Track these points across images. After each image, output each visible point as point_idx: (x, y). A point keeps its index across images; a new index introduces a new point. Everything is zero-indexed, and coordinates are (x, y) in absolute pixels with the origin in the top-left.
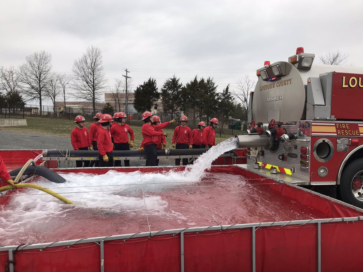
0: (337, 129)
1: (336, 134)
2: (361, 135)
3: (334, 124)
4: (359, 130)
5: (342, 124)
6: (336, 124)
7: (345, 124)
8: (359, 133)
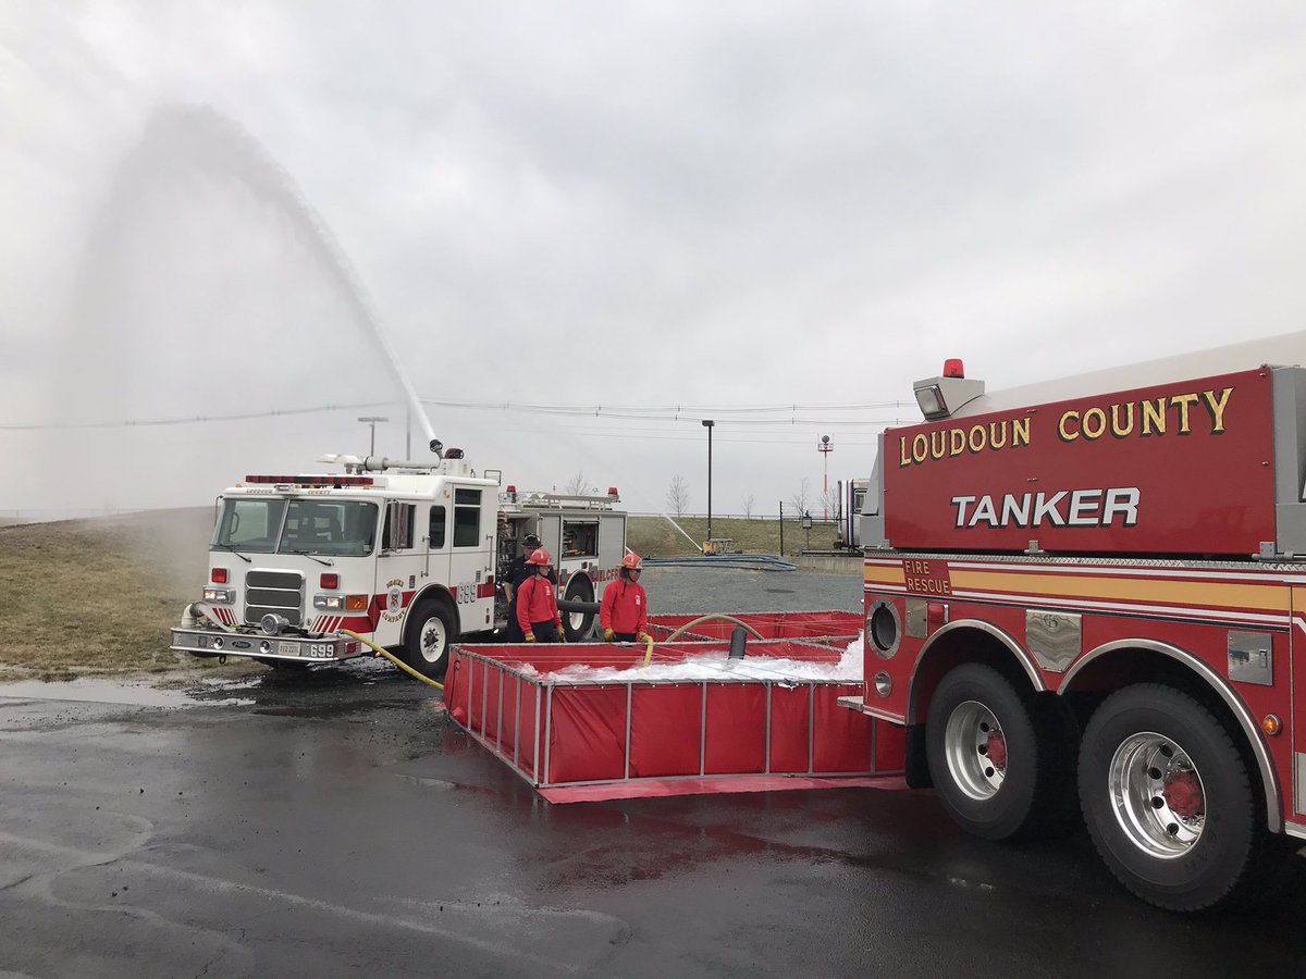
0: (907, 575)
1: (904, 589)
2: (954, 593)
3: (901, 562)
4: (948, 579)
5: (915, 560)
6: (904, 560)
7: (921, 561)
8: (951, 589)
